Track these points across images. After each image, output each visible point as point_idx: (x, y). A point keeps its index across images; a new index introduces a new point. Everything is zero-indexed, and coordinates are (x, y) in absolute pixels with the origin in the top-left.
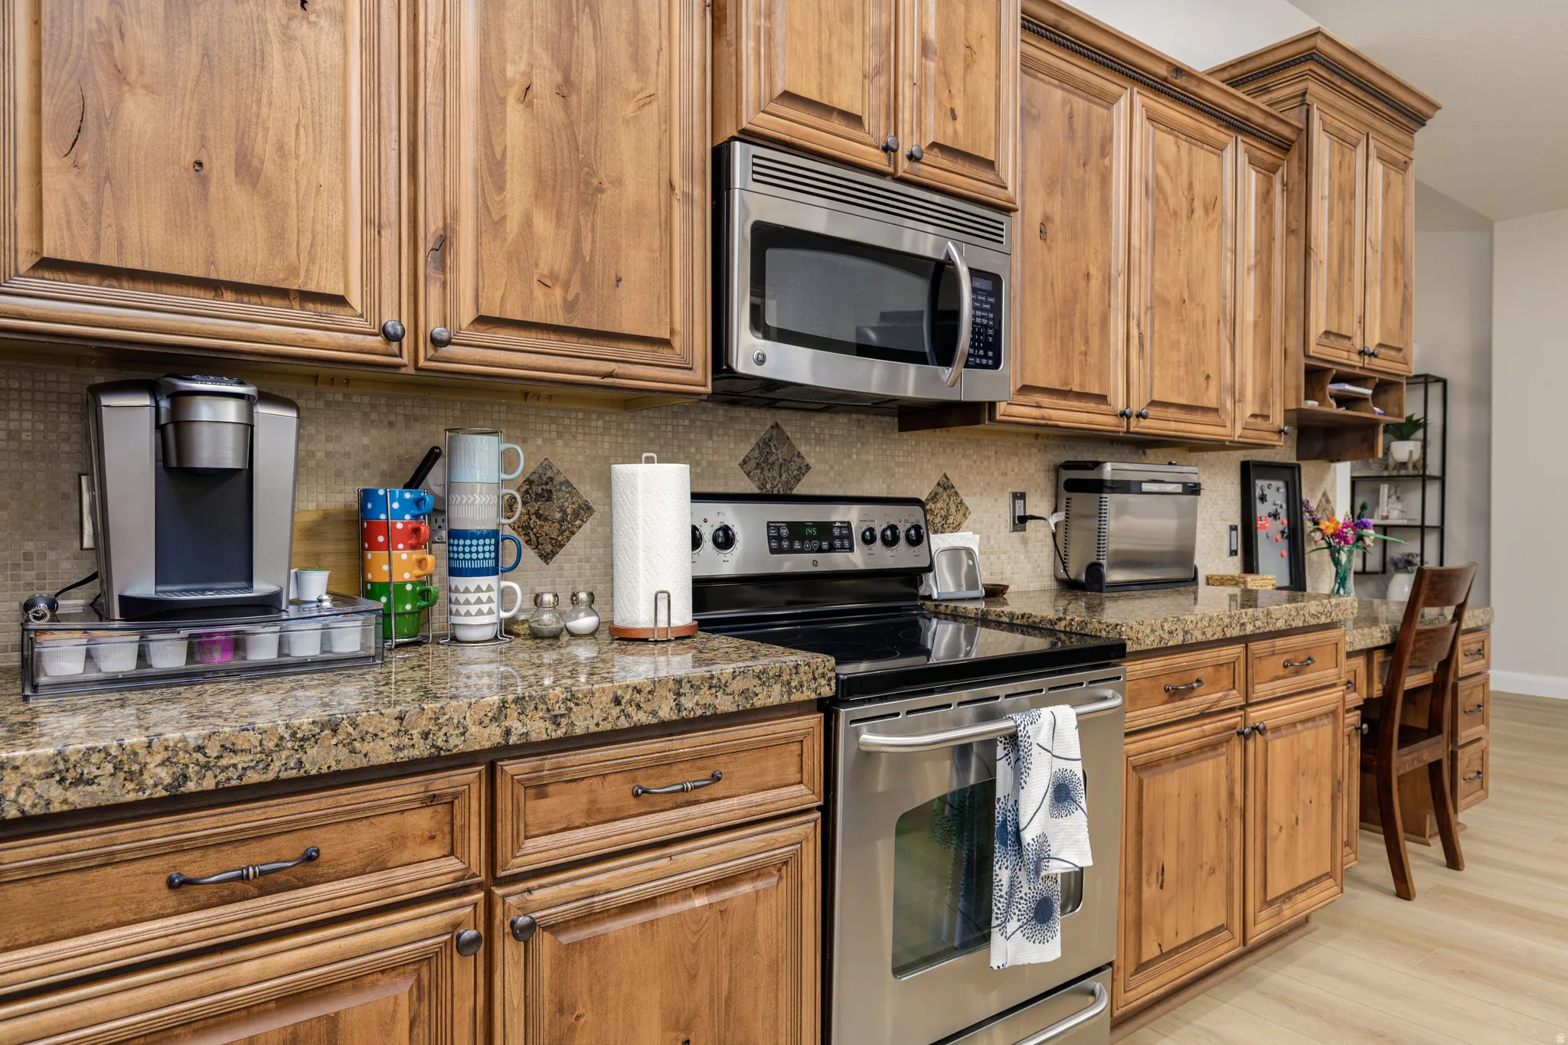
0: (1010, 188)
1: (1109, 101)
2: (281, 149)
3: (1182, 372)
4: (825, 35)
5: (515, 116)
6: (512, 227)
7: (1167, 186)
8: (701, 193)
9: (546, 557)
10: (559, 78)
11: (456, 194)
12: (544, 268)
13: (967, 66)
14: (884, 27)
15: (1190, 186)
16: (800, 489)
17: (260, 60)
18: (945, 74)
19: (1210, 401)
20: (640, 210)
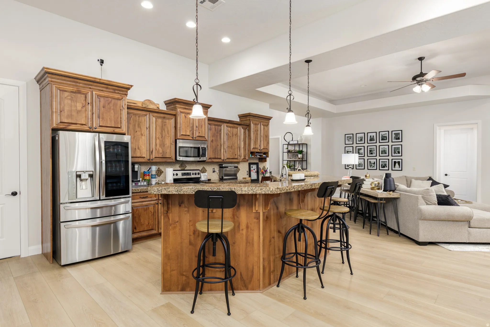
0: (207, 139)
1: (221, 126)
2: (141, 146)
3: (232, 154)
4: (186, 128)
5: (158, 141)
6: (158, 149)
7: (229, 133)
8: (174, 144)
9: (159, 177)
10: (161, 136)
11: (153, 147)
12: (160, 152)
13: (201, 128)
14: (192, 126)
15: (233, 133)
16: (185, 169)
17: (139, 140)
18: (199, 129)
19: (236, 157)
20: (168, 146)
